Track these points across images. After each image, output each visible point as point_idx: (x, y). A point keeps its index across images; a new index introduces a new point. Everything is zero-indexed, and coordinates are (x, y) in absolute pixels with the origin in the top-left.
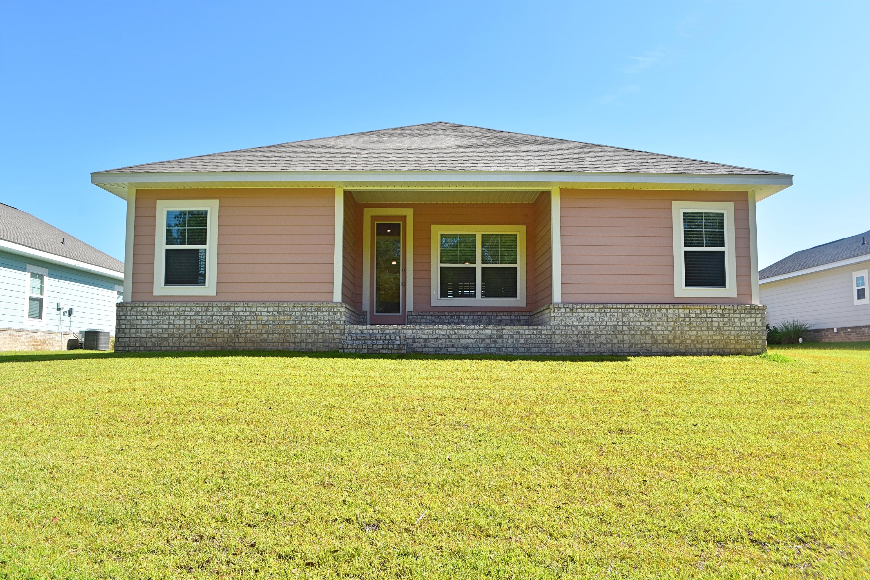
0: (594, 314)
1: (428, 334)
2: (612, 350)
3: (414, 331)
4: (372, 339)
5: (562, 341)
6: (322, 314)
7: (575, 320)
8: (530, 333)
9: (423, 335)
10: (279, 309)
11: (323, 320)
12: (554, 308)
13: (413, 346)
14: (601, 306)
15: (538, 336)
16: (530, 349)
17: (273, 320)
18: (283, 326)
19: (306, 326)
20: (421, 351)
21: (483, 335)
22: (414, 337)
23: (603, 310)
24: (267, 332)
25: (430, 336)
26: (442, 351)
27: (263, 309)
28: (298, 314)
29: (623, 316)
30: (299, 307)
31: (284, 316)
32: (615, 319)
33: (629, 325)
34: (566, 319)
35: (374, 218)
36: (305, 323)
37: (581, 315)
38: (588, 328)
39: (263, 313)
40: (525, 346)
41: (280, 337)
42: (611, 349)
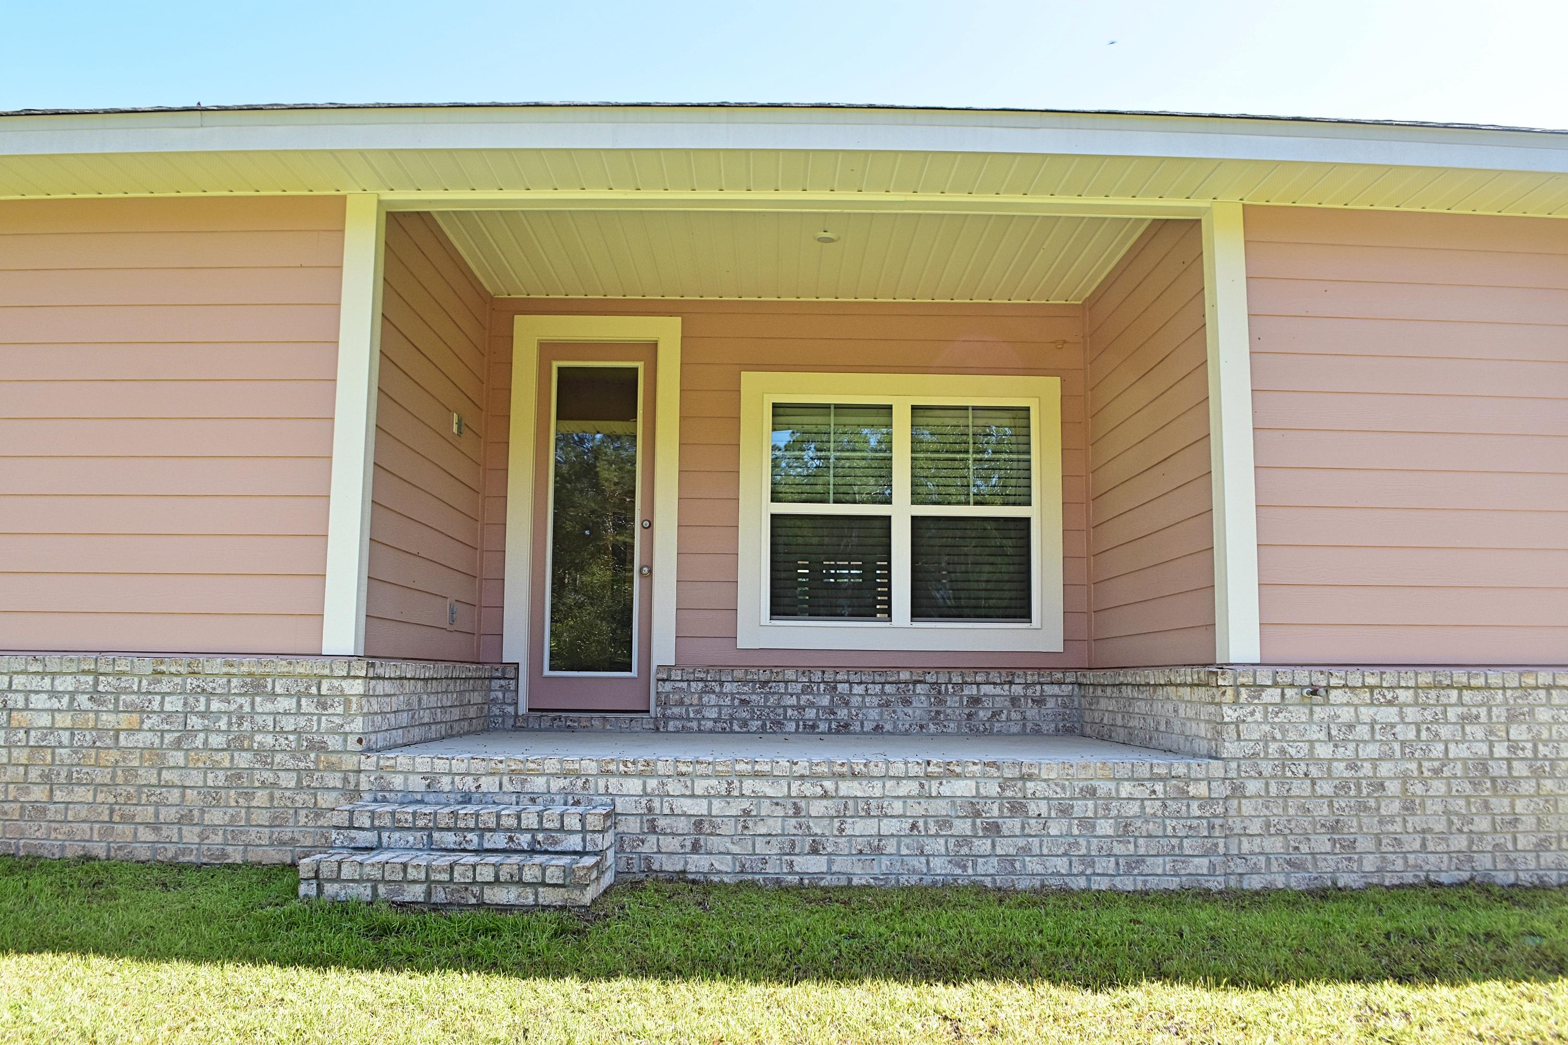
0: (1394, 710)
1: (708, 796)
2: (1471, 859)
3: (652, 783)
4: (461, 824)
5: (1268, 825)
6: (269, 707)
7: (1323, 736)
8: (1139, 792)
9: (689, 802)
10: (96, 683)
11: (274, 731)
12: (1237, 687)
13: (645, 849)
14: (1425, 678)
15: (1173, 806)
16: (1140, 860)
17: (72, 730)
18: (114, 755)
19: (204, 755)
20: (679, 868)
21: (942, 803)
22: (650, 809)
23: (1433, 693)
24: (46, 779)
25: (718, 807)
26: (769, 869)
27: (35, 683)
28: (173, 704)
29: (1512, 718)
30: (178, 674)
31: (116, 711)
32: (1478, 731)
33: (1536, 758)
34: (1284, 732)
35: (548, 350)
36: (199, 741)
37: (1346, 715)
38: (1375, 768)
39: (33, 697)
40: (1118, 849)
41: (100, 798)
42: (1468, 856)
